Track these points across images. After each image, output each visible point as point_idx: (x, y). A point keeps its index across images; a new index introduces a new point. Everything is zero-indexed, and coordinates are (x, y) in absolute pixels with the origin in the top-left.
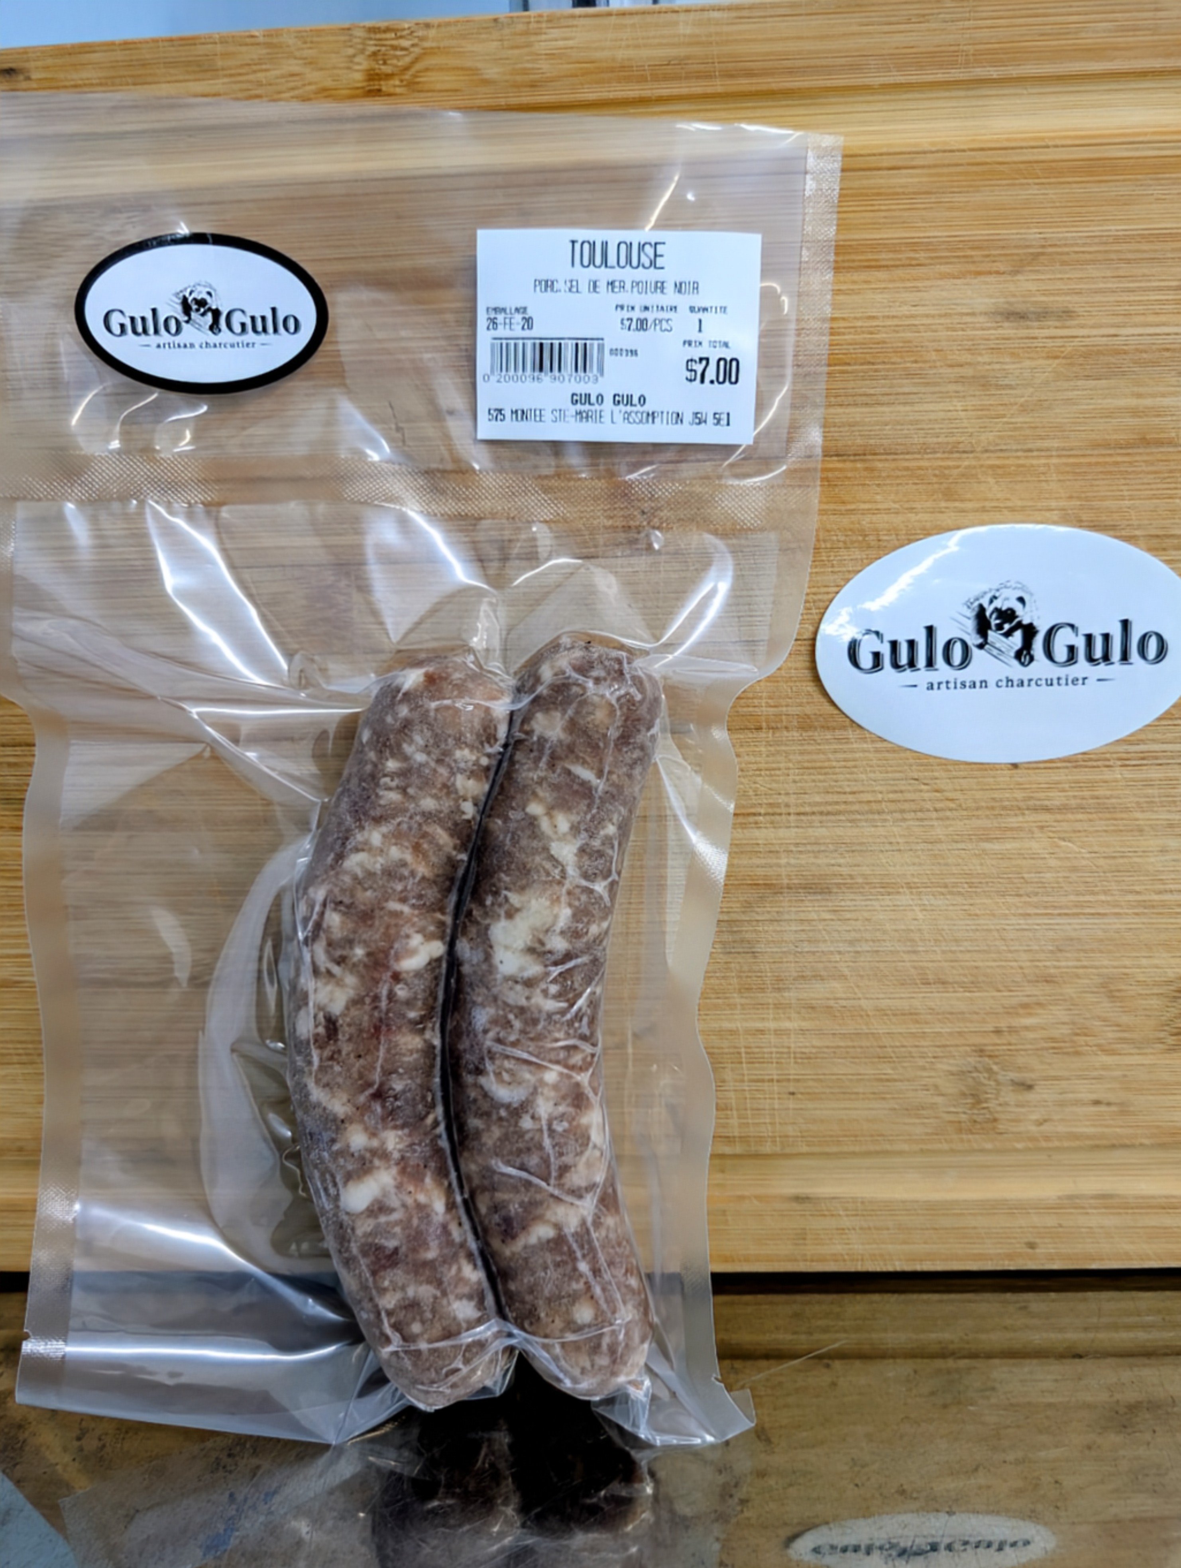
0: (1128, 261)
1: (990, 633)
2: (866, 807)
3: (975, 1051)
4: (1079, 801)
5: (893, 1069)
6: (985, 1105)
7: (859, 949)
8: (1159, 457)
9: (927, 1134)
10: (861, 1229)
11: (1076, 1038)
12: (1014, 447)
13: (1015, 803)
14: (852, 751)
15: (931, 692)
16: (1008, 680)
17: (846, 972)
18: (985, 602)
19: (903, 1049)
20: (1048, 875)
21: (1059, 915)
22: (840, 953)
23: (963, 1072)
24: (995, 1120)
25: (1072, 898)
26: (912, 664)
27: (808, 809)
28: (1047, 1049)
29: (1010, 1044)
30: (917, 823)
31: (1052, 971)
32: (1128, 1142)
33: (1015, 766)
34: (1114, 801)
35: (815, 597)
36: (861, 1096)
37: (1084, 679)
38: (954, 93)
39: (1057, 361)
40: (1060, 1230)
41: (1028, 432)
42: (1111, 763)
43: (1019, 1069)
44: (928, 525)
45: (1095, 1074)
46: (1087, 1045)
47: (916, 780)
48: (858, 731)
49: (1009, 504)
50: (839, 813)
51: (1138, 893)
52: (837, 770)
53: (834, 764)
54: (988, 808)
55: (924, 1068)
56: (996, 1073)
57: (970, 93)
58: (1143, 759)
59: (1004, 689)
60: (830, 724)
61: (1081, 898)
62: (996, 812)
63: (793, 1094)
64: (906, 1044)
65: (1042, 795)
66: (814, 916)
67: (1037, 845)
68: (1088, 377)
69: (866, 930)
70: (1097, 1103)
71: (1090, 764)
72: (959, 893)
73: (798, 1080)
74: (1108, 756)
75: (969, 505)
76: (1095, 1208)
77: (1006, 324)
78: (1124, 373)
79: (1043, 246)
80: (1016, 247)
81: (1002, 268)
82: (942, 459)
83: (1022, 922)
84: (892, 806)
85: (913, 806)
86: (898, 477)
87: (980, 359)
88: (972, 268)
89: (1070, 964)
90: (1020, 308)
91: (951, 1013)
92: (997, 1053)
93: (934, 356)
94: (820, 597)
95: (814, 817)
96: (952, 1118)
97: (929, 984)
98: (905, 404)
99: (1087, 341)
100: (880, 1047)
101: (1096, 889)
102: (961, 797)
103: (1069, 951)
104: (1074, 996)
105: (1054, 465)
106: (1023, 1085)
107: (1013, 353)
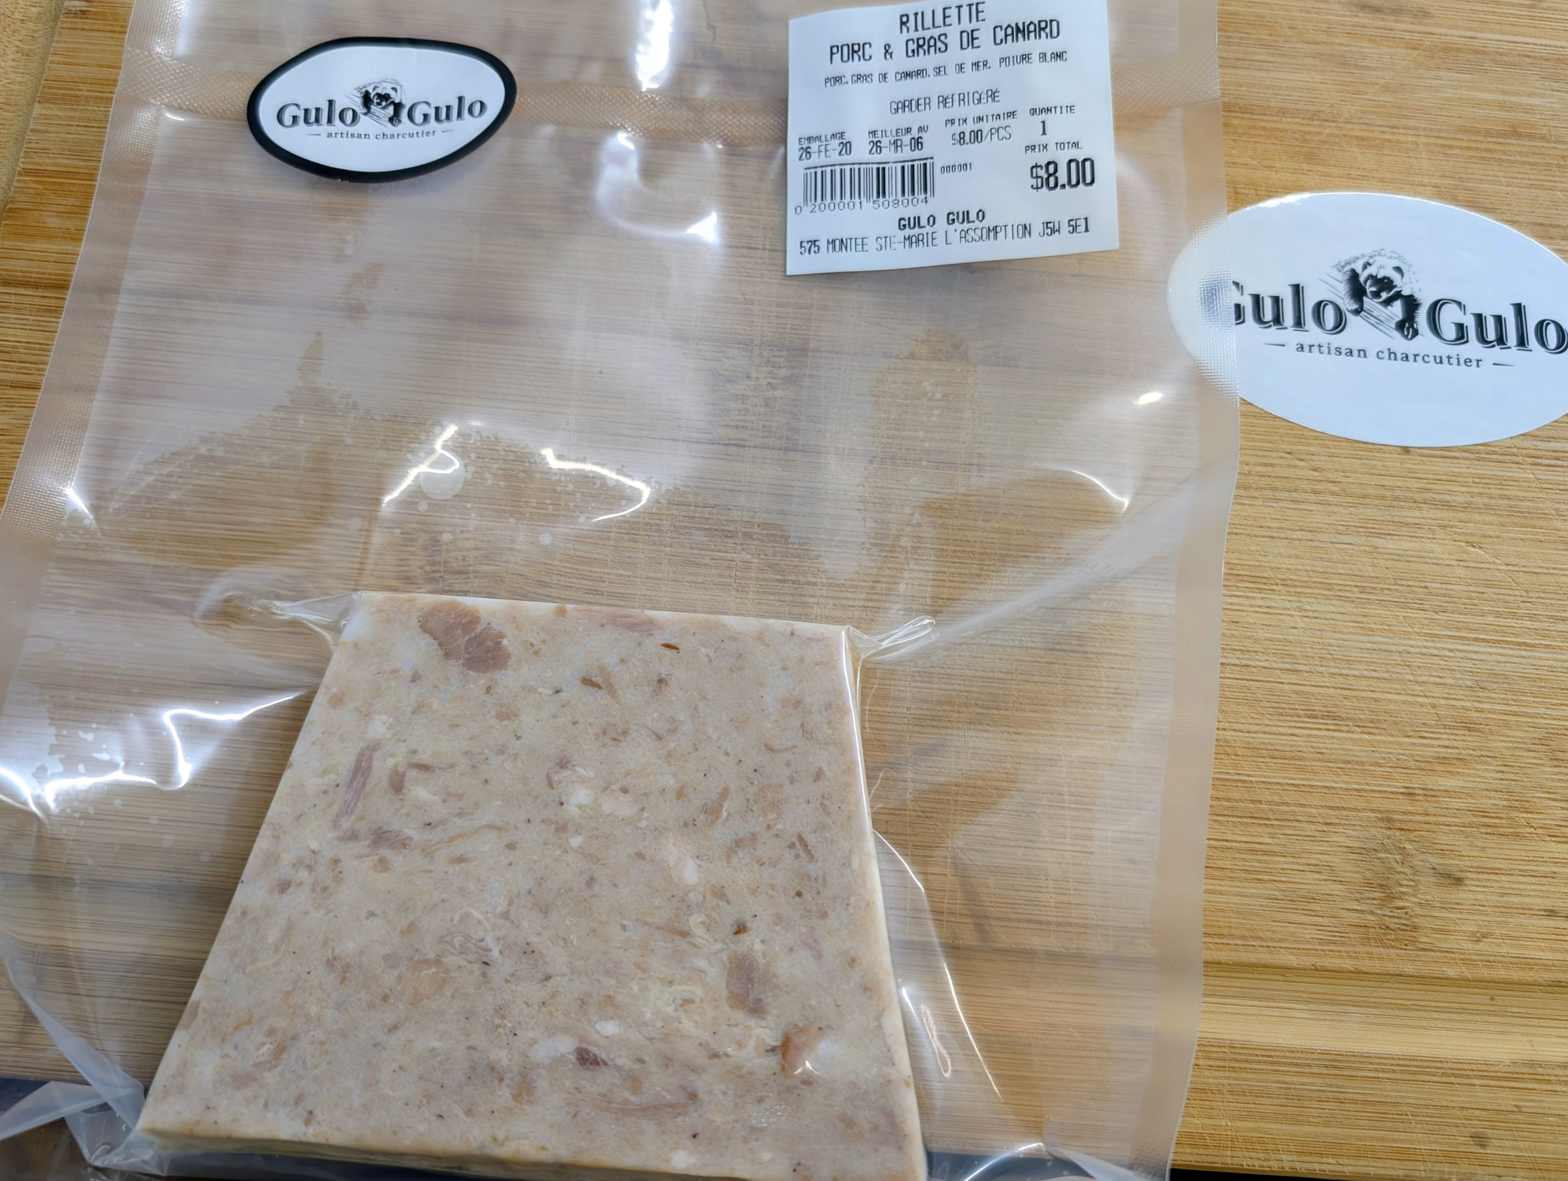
1: (1365, 299)
3: (1382, 820)
4: (1487, 500)
5: (1272, 836)
6: (1400, 903)
8: (1533, 149)
9: (1321, 941)
10: (1232, 1092)
11: (1514, 814)
12: (1379, 123)
13: (1408, 494)
19: (1285, 808)
20: (1457, 588)
21: (1477, 640)
23: (1367, 850)
24: (1415, 928)
25: (1490, 619)
26: (1278, 320)
28: (1479, 826)
29: (1426, 814)
30: (1293, 506)
31: (1474, 714)
34: (1527, 504)
39: (1416, 52)
41: (1393, 110)
43: (1442, 853)
44: (1288, 183)
45: (1545, 869)
46: (1530, 826)
47: (1289, 453)
49: (1376, 174)
54: (1377, 497)
55: (1312, 839)
56: (1413, 856)
58: (1558, 458)
59: (1386, 360)
61: (1502, 622)
62: (1388, 503)
64: (1287, 800)
65: (1440, 488)
67: (1440, 549)
68: (1449, 70)
70: (1551, 913)
71: (1494, 457)
72: (1348, 599)
74: (1515, 450)
75: (1334, 171)
77: (1361, 15)
78: (1486, 71)
82: (1302, 124)
83: (1429, 644)
84: (1262, 482)
85: (1287, 485)
86: (1255, 135)
87: (1337, 40)
89: (1496, 707)
91: (1347, 762)
92: (1410, 826)
93: (1289, 32)
96: (1354, 918)
97: (1316, 718)
98: (1260, 70)
99: (1445, 39)
100: (1252, 801)
102: (1344, 480)
103: (1493, 691)
104: (1506, 752)
105: (1423, 143)
106: (1449, 876)
107: (1370, 40)
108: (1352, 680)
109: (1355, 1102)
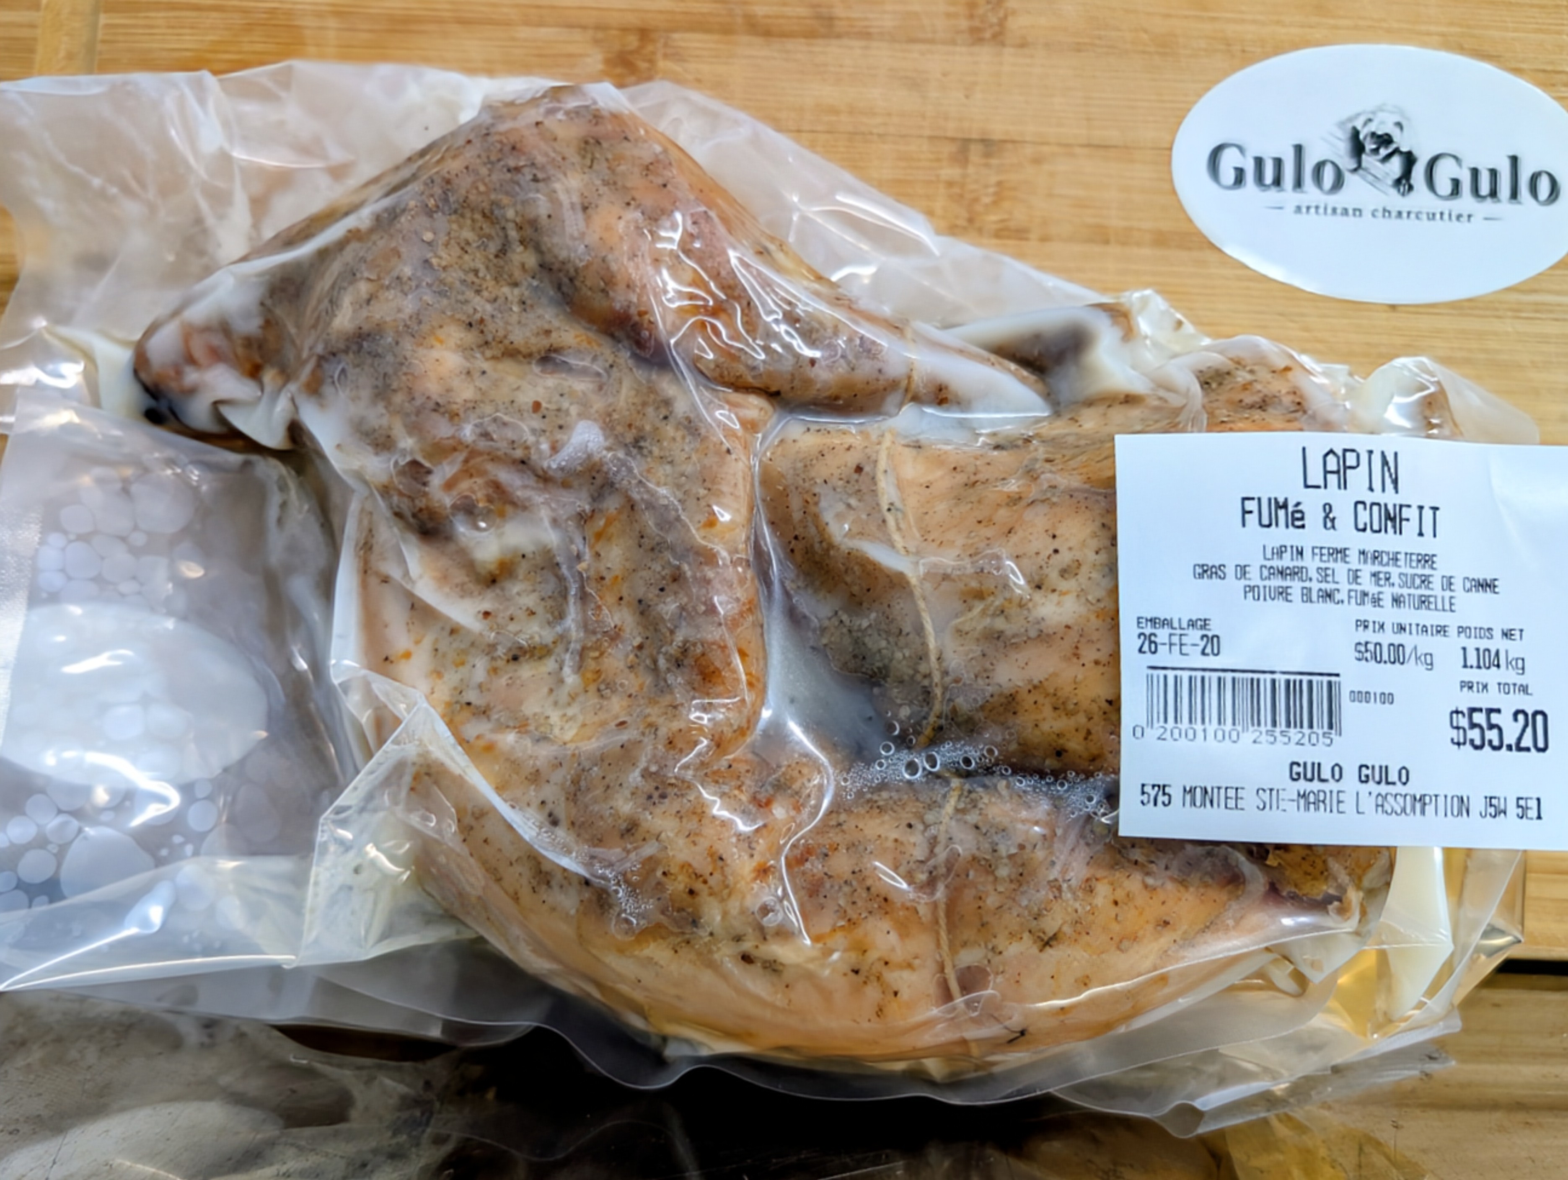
1: (1364, 157)
14: (1211, 277)
15: (1298, 216)
16: (1385, 210)
18: (1359, 125)
26: (1277, 182)
33: (1393, 307)
37: (1469, 216)
44: (1296, 38)
48: (1216, 254)
49: (1384, 25)
54: (1362, 354)
58: (1537, 311)
102: (1331, 339)
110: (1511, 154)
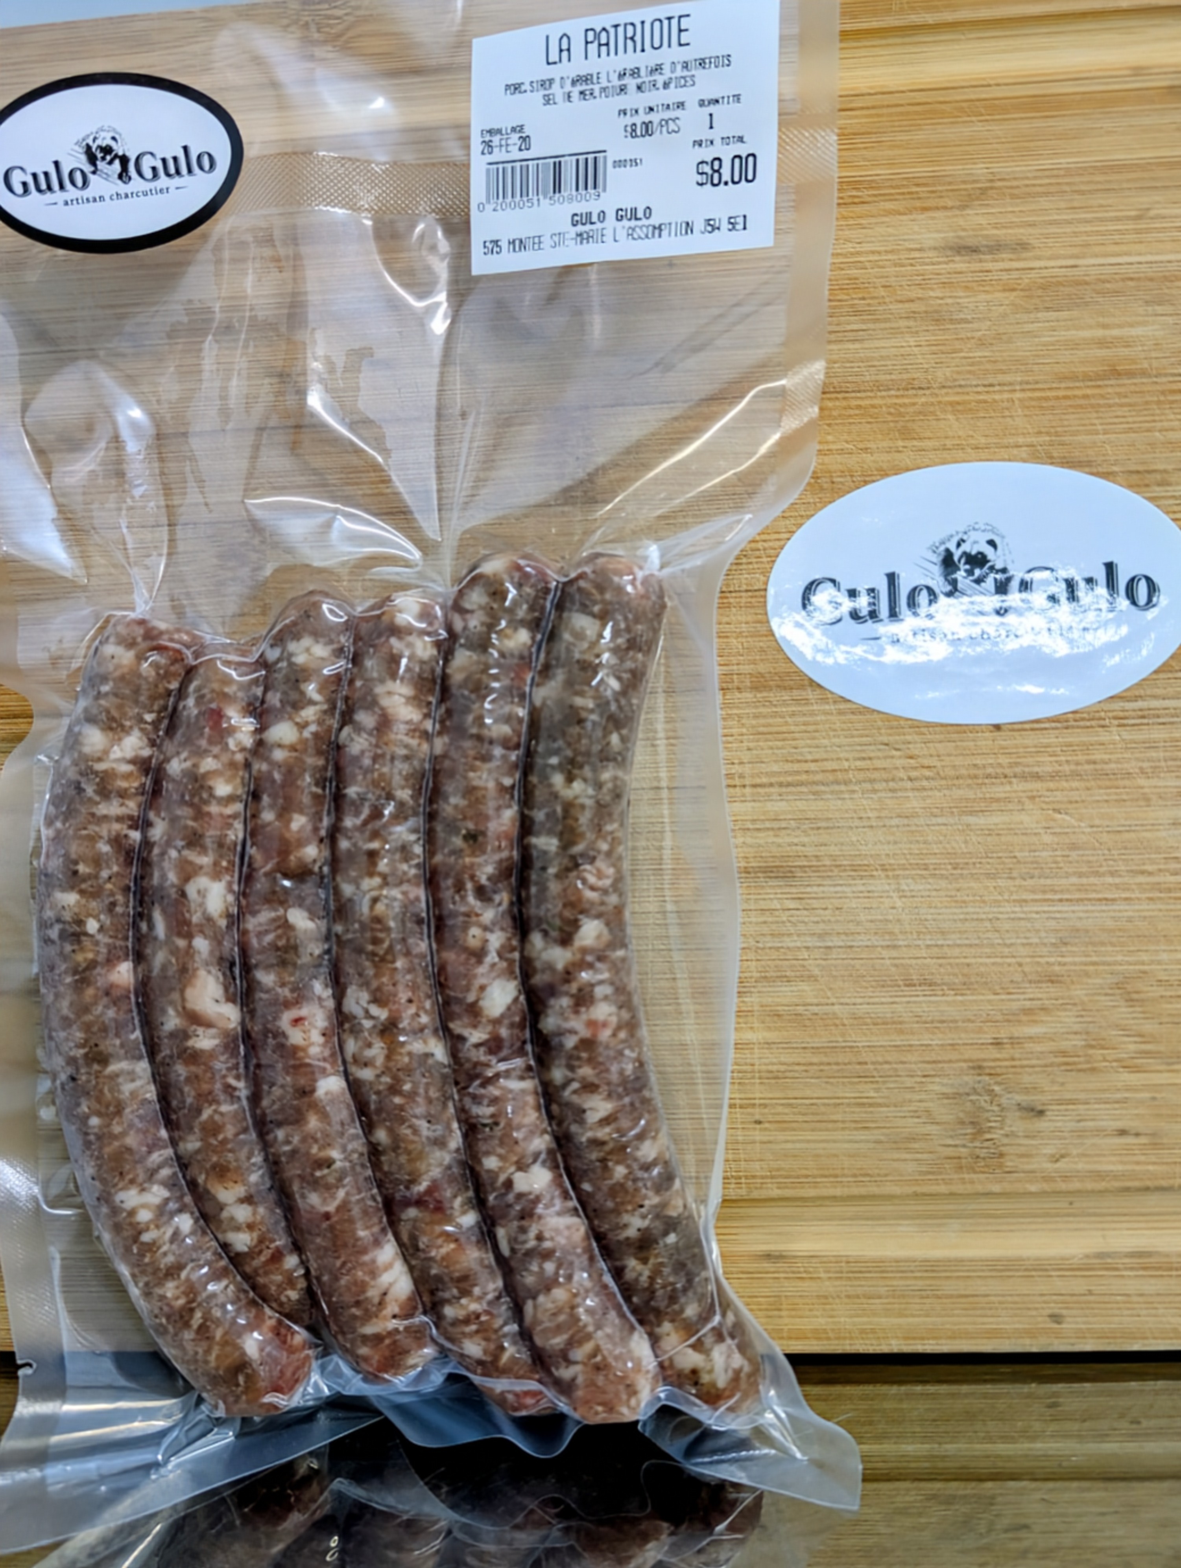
0: (1082, 193)
2: (830, 777)
3: (973, 1068)
4: (1073, 767)
5: (877, 1090)
6: (988, 1136)
7: (830, 944)
8: (1133, 388)
9: (921, 1173)
10: (848, 1297)
11: (1091, 1052)
12: (974, 383)
13: (999, 771)
14: (812, 714)
17: (816, 972)
18: (952, 547)
19: (886, 1066)
20: (1044, 854)
21: (1061, 900)
22: (807, 948)
23: (959, 1094)
24: (1001, 1155)
25: (1074, 880)
27: (765, 780)
28: (1059, 1065)
29: (1013, 1059)
30: (890, 795)
31: (1057, 968)
32: (1164, 1183)
33: (997, 727)
34: (1113, 766)
35: (766, 545)
36: (841, 1125)
38: (891, 41)
39: (1015, 294)
40: (1091, 1298)
41: (988, 366)
42: (1107, 722)
43: (1026, 1091)
44: (885, 466)
45: (1118, 1096)
46: (1105, 1060)
47: (887, 744)
48: (818, 691)
49: (972, 441)
50: (801, 784)
51: (1150, 874)
52: (797, 735)
53: (793, 728)
54: (970, 777)
55: (912, 1090)
56: (1000, 1096)
57: (907, 40)
58: (1143, 717)
60: (786, 684)
62: (980, 781)
63: (759, 1122)
64: (889, 1059)
65: (1030, 760)
66: (776, 905)
67: (1028, 819)
68: (1048, 309)
69: (837, 921)
70: (1123, 1132)
71: (1082, 723)
72: (942, 877)
73: (765, 1106)
74: (1103, 714)
75: (929, 444)
76: (1132, 1269)
77: (957, 258)
78: (1087, 304)
79: (991, 181)
80: (964, 182)
81: (950, 204)
82: (897, 397)
83: (1017, 909)
84: (861, 776)
85: (885, 775)
86: (850, 416)
87: (932, 294)
88: (918, 204)
89: (1077, 959)
90: (971, 242)
91: (943, 1022)
92: (999, 1071)
93: (882, 292)
94: (771, 544)
95: (772, 790)
96: (950, 1152)
97: (914, 985)
98: (854, 341)
99: (1045, 273)
100: (860, 1063)
101: (1102, 870)
102: (938, 764)
103: (1076, 944)
104: (1085, 999)
105: (1020, 400)
106: (1032, 1110)
107: (967, 287)
108: (946, 949)
109: (951, 1296)
110: (1108, 560)
